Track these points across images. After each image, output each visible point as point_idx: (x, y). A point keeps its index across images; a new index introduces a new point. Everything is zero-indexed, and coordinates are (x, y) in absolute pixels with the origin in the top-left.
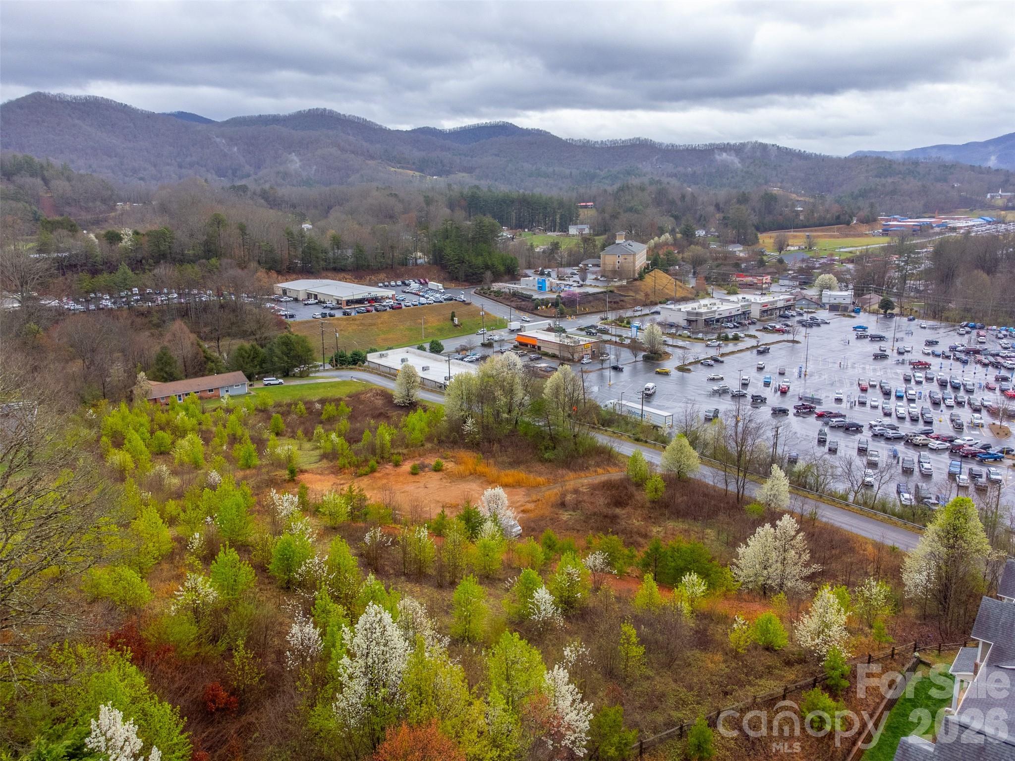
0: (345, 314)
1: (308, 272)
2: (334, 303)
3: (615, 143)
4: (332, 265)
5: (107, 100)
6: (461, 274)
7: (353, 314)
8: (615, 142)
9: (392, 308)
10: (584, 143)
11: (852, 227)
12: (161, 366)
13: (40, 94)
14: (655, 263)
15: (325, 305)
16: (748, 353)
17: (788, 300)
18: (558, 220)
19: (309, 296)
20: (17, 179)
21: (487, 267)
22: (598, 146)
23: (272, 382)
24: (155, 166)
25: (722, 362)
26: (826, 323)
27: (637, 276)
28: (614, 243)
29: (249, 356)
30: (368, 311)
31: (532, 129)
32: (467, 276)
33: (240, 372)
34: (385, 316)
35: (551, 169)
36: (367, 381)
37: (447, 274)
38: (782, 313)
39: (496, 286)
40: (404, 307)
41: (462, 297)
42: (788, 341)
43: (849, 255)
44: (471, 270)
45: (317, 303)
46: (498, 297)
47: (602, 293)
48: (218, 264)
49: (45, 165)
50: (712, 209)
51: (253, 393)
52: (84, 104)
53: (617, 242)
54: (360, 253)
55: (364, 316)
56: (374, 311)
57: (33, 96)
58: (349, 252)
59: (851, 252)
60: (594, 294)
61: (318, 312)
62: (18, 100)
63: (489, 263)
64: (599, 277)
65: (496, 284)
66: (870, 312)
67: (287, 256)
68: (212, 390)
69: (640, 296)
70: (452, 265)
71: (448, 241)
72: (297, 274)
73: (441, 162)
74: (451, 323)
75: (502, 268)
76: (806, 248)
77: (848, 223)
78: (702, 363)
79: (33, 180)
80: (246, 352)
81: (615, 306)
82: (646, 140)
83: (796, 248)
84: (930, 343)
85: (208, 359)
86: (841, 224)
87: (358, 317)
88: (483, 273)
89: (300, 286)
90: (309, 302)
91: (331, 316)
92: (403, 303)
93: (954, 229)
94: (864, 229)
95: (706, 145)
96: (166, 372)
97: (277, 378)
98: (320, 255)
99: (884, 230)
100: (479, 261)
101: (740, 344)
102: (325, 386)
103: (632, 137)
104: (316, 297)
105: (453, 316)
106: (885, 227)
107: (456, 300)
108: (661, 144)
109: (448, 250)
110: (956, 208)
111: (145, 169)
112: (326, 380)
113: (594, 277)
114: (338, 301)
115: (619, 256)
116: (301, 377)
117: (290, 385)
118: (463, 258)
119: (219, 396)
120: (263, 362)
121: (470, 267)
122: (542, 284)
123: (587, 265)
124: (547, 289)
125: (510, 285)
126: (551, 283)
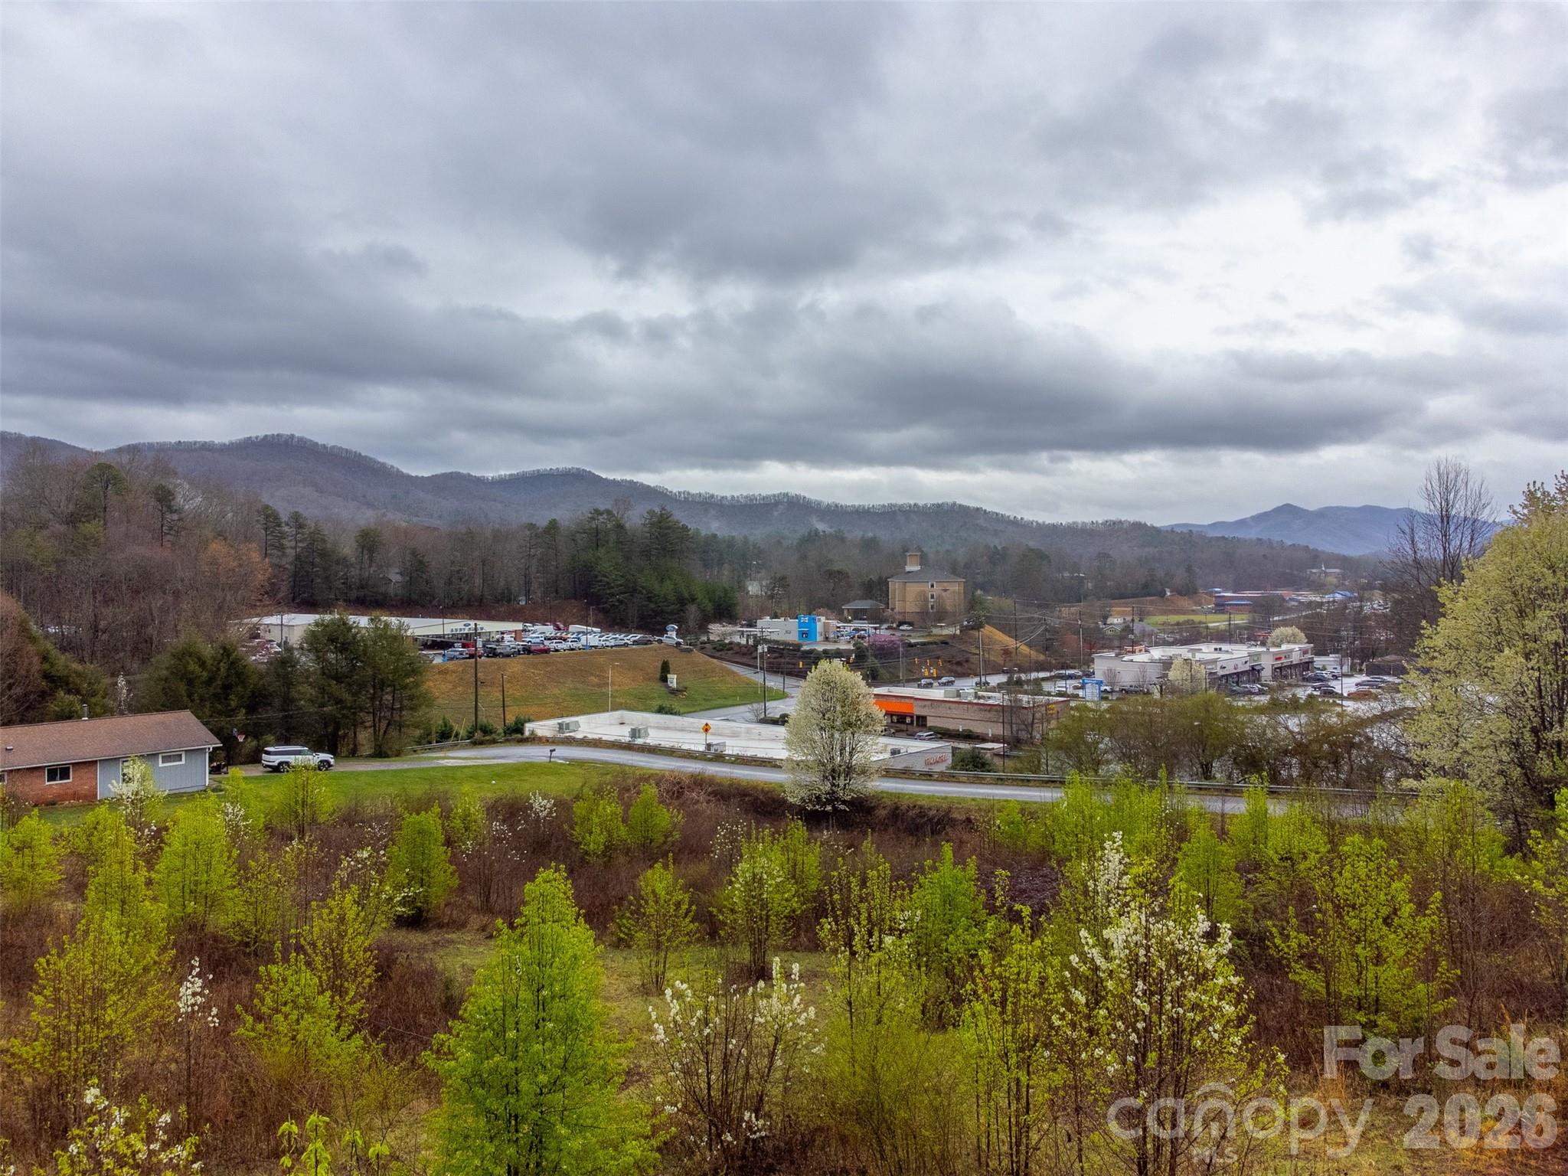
3: (751, 500)
4: (356, 592)
10: (708, 498)
11: (1168, 599)
21: (684, 600)
22: (730, 502)
23: (294, 760)
28: (904, 571)
33: (189, 715)
39: (716, 631)
44: (652, 606)
46: (723, 650)
54: (417, 567)
56: (485, 657)
58: (393, 572)
68: (60, 772)
70: (613, 595)
74: (658, 686)
75: (710, 604)
77: (1162, 594)
81: (959, 669)
86: (1151, 595)
88: (682, 608)
94: (1188, 603)
95: (884, 506)
97: (313, 751)
99: (1216, 605)
105: (665, 669)
106: (1218, 602)
107: (660, 642)
108: (819, 503)
115: (932, 586)
116: (380, 754)
117: (360, 774)
118: (635, 582)
119: (90, 800)
120: (256, 701)
121: (649, 599)
122: (809, 627)
123: (850, 611)
124: (818, 638)
125: (743, 629)
126: (826, 625)
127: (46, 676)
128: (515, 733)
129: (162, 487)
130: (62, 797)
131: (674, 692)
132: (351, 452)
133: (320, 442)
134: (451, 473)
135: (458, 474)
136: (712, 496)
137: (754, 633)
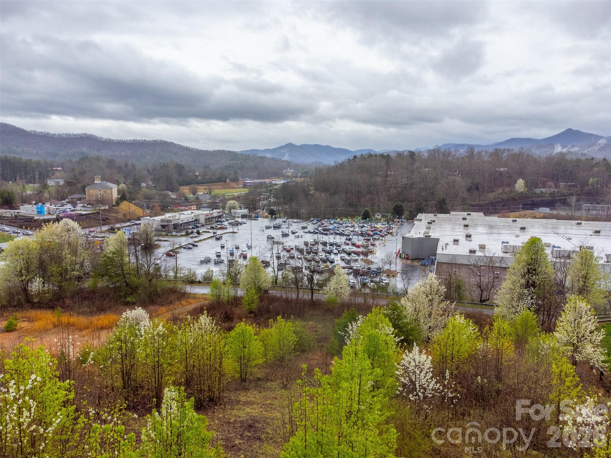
8: (69, 135)
10: (45, 134)
11: (228, 184)
14: (123, 197)
16: (210, 240)
17: (219, 212)
18: (37, 176)
25: (197, 246)
26: (245, 223)
27: (114, 203)
28: (94, 183)
35: (20, 149)
38: (216, 220)
42: (230, 233)
43: (232, 196)
47: (92, 213)
50: (146, 172)
53: (95, 182)
59: (232, 195)
60: (86, 215)
64: (86, 205)
66: (264, 217)
69: (120, 216)
76: (207, 193)
77: (225, 181)
78: (184, 248)
82: (91, 135)
83: (202, 193)
84: (304, 228)
86: (221, 182)
93: (276, 185)
94: (233, 184)
95: (131, 140)
99: (244, 185)
101: (201, 236)
103: (81, 133)
106: (244, 184)
108: (102, 138)
110: (272, 176)
113: (82, 205)
115: (100, 190)
122: (41, 209)
123: (74, 198)
124: (46, 213)
125: (10, 211)
126: (49, 208)
136: (48, 133)
137: (15, 212)
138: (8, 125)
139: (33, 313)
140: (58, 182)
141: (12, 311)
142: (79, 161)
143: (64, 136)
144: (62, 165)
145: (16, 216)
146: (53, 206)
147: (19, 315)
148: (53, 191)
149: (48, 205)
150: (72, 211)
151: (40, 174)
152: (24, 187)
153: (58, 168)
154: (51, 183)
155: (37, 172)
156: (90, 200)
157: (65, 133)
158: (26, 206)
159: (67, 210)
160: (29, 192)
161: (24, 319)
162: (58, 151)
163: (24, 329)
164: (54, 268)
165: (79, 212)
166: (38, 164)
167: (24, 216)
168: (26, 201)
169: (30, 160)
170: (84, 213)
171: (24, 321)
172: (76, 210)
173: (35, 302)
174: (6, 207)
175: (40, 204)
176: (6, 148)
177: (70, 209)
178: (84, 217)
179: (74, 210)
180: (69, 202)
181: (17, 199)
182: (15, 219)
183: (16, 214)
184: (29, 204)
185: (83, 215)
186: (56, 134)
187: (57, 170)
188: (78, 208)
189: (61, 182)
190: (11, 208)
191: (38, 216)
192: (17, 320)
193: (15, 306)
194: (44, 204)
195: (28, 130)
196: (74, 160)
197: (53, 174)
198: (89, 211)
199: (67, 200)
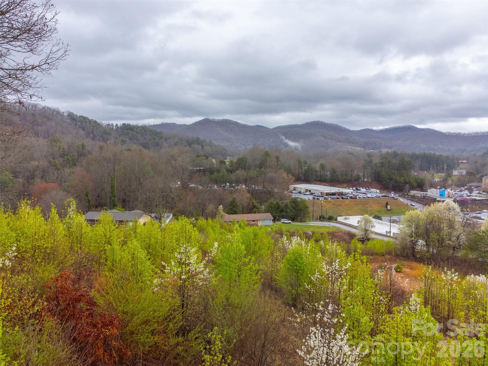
0: (325, 199)
1: (307, 181)
2: (320, 194)
3: (476, 134)
4: (319, 179)
5: (230, 120)
6: (391, 185)
7: (329, 199)
9: (351, 198)
12: (231, 207)
13: (207, 118)
15: (315, 195)
18: (445, 167)
19: (307, 191)
20: (192, 146)
21: (406, 183)
22: (466, 135)
23: (285, 222)
24: (244, 146)
29: (275, 207)
30: (338, 198)
31: (425, 129)
32: (393, 187)
33: (270, 214)
34: (347, 202)
35: (436, 147)
36: (339, 227)
37: (382, 186)
39: (413, 192)
40: (358, 198)
41: (393, 195)
44: (396, 184)
45: (310, 194)
48: (264, 171)
49: (203, 141)
51: (275, 225)
52: (221, 122)
54: (334, 172)
55: (336, 201)
56: (341, 199)
57: (204, 119)
58: (328, 173)
61: (311, 197)
62: (199, 121)
63: (408, 181)
64: (481, 192)
65: (413, 191)
67: (297, 172)
68: (254, 221)
70: (385, 181)
71: (383, 168)
72: (301, 182)
73: (375, 143)
74: (385, 208)
75: (415, 184)
79: (198, 146)
80: (274, 205)
85: (254, 206)
87: (332, 201)
88: (403, 186)
89: (303, 187)
90: (306, 193)
91: (318, 199)
92: (357, 197)
96: (233, 211)
97: (288, 220)
98: (314, 173)
100: (402, 179)
102: (313, 227)
104: (310, 191)
105: (387, 204)
107: (388, 196)
109: (383, 173)
111: (241, 147)
112: (315, 225)
113: (478, 192)
114: (321, 193)
116: (301, 222)
117: (295, 225)
118: (392, 177)
119: (257, 225)
120: (282, 211)
121: (396, 182)
122: (443, 193)
123: (472, 186)
124: (446, 196)
125: (421, 192)
126: (449, 192)
127: (253, 206)
128: (330, 219)
129: (277, 156)
130: (254, 224)
131: (388, 210)
132: (335, 125)
133: (326, 122)
134: (366, 129)
135: (368, 129)
136: (460, 133)
137: (424, 194)
138: (431, 129)
139: (414, 264)
140: (462, 173)
141: (402, 260)
142: (483, 155)
143: (473, 135)
144: (467, 159)
145: (424, 197)
146: (453, 192)
147: (405, 263)
148: (455, 179)
149: (449, 190)
150: (468, 196)
151: (448, 166)
152: (433, 175)
153: (463, 161)
154: (455, 173)
155: (446, 165)
156: (485, 188)
157: (474, 132)
158: (433, 190)
159: (464, 195)
160: (437, 180)
161: (408, 267)
162: (466, 147)
163: (406, 273)
164: (434, 236)
165: (474, 198)
166: (447, 158)
167: (429, 197)
168: (433, 186)
169: (441, 155)
170: (478, 198)
171: (408, 268)
172: (472, 196)
173: (418, 257)
174: (418, 189)
175: (443, 189)
176: (427, 146)
177: (467, 194)
178: (477, 202)
179: (470, 196)
180: (466, 189)
181: (427, 184)
182: (423, 199)
183: (424, 195)
184: (435, 188)
185: (477, 200)
186: (466, 134)
187: (462, 163)
188: (473, 194)
189: (464, 173)
190: (422, 190)
191: (440, 198)
192: (404, 266)
193: (404, 257)
194: (446, 189)
195: (444, 132)
196: (478, 154)
197: (458, 166)
198: (483, 197)
199: (466, 187)
